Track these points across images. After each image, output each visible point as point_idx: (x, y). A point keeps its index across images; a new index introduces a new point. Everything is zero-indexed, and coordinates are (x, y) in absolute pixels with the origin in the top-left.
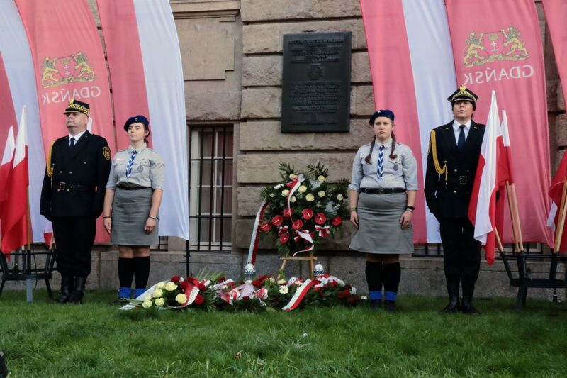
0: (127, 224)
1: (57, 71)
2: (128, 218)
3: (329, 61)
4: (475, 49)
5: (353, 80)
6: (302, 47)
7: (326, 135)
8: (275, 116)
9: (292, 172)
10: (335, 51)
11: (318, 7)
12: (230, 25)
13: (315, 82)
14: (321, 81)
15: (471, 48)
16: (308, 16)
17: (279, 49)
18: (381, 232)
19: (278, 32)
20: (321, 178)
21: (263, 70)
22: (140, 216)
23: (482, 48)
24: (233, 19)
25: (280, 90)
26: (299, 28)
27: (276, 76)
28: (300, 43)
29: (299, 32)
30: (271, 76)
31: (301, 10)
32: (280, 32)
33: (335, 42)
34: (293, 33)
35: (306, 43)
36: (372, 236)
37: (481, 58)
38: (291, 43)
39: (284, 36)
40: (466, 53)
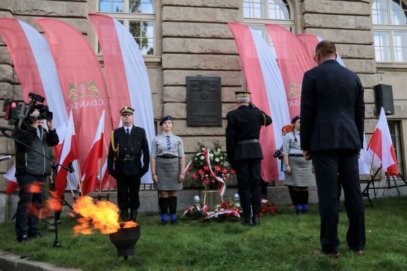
0: (167, 178)
1: (77, 91)
2: (168, 175)
3: (211, 91)
4: (293, 90)
5: (222, 101)
6: (197, 83)
7: (211, 128)
8: (183, 117)
9: (203, 147)
10: (214, 86)
11: (203, 64)
12: (153, 69)
13: (204, 101)
14: (207, 100)
16: (198, 68)
17: (184, 83)
18: (304, 176)
20: (219, 150)
21: (175, 94)
22: (175, 174)
23: (296, 90)
24: (156, 67)
25: (185, 104)
26: (194, 74)
27: (183, 97)
28: (196, 81)
30: (180, 97)
31: (195, 65)
32: (184, 75)
33: (213, 81)
35: (199, 81)
36: (301, 178)
37: (296, 94)
38: (190, 81)
39: (187, 77)
40: (289, 92)
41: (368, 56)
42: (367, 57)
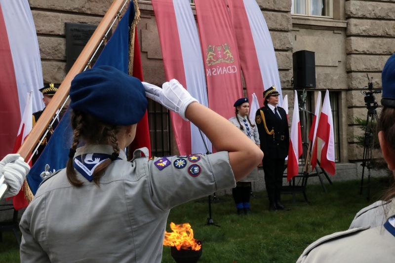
4: (211, 55)
6: (80, 33)
11: (87, 5)
15: (209, 54)
16: (81, 11)
17: (62, 33)
19: (60, 20)
21: (50, 48)
23: (215, 54)
25: (64, 64)
26: (77, 19)
27: (60, 53)
28: (78, 31)
29: (76, 22)
30: (56, 52)
31: (76, 6)
32: (62, 20)
34: (72, 22)
35: (83, 31)
37: (215, 60)
38: (72, 30)
39: (66, 24)
40: (207, 57)
41: (284, 8)
42: (283, 10)
